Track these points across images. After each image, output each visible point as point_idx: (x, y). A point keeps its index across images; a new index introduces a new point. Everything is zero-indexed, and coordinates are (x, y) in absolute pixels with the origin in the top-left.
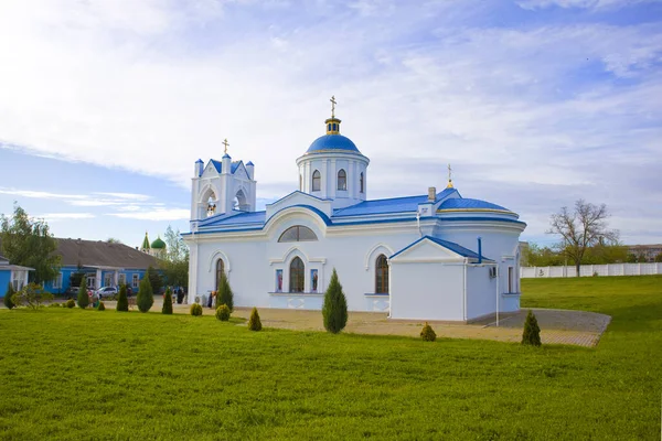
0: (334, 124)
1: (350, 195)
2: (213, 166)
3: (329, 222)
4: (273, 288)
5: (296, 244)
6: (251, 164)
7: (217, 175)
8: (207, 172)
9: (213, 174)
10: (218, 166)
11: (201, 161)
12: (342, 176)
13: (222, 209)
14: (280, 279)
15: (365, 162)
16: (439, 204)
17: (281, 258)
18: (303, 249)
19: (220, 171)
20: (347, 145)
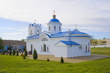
0: (54, 16)
1: (57, 31)
2: (32, 25)
3: (50, 37)
4: (41, 50)
5: (45, 42)
6: (41, 25)
7: (33, 27)
8: (31, 27)
9: (32, 27)
10: (33, 25)
11: (30, 24)
12: (55, 27)
13: (34, 34)
14: (42, 48)
15: (61, 24)
16: (71, 33)
17: (42, 45)
18: (46, 43)
19: (33, 26)
20: (57, 21)
